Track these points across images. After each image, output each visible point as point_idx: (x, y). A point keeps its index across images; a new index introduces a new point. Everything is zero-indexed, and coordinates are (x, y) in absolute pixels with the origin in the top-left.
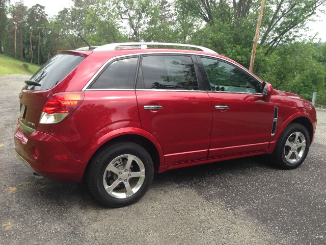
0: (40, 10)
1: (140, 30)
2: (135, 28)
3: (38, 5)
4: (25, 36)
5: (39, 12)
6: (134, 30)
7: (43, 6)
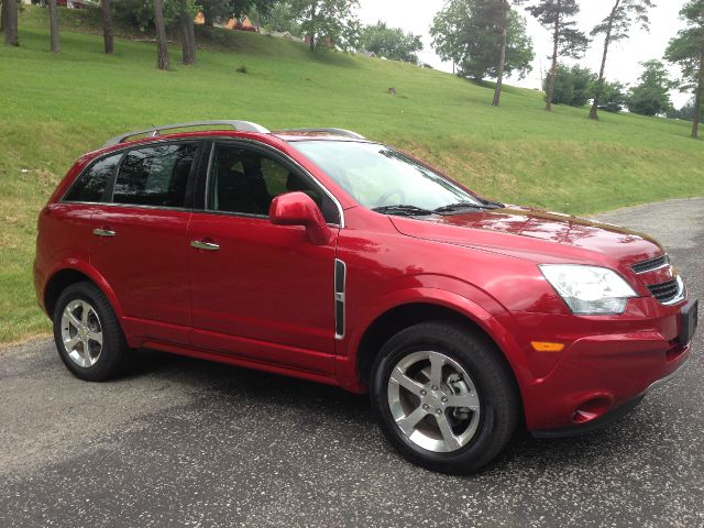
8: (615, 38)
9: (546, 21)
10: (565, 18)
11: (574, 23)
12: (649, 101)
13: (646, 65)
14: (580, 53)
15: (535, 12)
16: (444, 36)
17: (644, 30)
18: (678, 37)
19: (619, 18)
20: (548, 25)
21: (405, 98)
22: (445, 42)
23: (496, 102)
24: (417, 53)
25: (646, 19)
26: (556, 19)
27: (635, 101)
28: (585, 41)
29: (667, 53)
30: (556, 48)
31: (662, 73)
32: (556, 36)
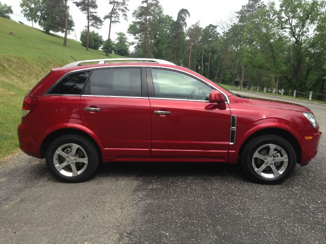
0: (213, 29)
1: (304, 38)
2: (296, 37)
3: (211, 25)
4: (199, 54)
5: (211, 32)
6: (296, 39)
7: (215, 25)
8: (114, 22)
9: (83, 9)
10: (91, 10)
11: (96, 12)
12: (122, 50)
13: (119, 34)
14: (99, 27)
15: (78, 4)
16: (28, 9)
17: (125, 20)
18: (133, 24)
19: (114, 13)
20: (84, 12)
21: (20, 38)
22: (28, 11)
23: (65, 44)
24: (10, 15)
25: (125, 15)
26: (88, 9)
27: (117, 49)
28: (101, 21)
29: (128, 30)
30: (88, 23)
31: (125, 38)
32: (88, 17)
